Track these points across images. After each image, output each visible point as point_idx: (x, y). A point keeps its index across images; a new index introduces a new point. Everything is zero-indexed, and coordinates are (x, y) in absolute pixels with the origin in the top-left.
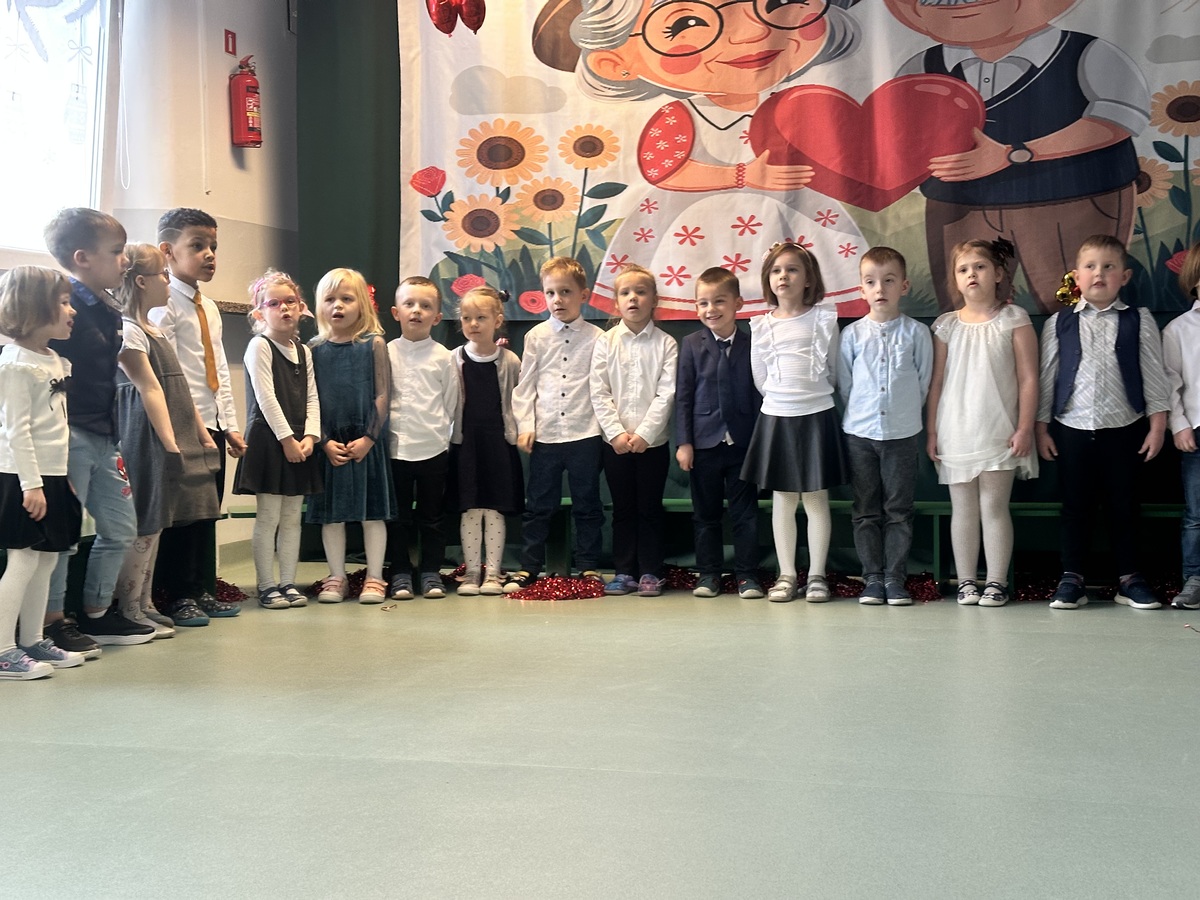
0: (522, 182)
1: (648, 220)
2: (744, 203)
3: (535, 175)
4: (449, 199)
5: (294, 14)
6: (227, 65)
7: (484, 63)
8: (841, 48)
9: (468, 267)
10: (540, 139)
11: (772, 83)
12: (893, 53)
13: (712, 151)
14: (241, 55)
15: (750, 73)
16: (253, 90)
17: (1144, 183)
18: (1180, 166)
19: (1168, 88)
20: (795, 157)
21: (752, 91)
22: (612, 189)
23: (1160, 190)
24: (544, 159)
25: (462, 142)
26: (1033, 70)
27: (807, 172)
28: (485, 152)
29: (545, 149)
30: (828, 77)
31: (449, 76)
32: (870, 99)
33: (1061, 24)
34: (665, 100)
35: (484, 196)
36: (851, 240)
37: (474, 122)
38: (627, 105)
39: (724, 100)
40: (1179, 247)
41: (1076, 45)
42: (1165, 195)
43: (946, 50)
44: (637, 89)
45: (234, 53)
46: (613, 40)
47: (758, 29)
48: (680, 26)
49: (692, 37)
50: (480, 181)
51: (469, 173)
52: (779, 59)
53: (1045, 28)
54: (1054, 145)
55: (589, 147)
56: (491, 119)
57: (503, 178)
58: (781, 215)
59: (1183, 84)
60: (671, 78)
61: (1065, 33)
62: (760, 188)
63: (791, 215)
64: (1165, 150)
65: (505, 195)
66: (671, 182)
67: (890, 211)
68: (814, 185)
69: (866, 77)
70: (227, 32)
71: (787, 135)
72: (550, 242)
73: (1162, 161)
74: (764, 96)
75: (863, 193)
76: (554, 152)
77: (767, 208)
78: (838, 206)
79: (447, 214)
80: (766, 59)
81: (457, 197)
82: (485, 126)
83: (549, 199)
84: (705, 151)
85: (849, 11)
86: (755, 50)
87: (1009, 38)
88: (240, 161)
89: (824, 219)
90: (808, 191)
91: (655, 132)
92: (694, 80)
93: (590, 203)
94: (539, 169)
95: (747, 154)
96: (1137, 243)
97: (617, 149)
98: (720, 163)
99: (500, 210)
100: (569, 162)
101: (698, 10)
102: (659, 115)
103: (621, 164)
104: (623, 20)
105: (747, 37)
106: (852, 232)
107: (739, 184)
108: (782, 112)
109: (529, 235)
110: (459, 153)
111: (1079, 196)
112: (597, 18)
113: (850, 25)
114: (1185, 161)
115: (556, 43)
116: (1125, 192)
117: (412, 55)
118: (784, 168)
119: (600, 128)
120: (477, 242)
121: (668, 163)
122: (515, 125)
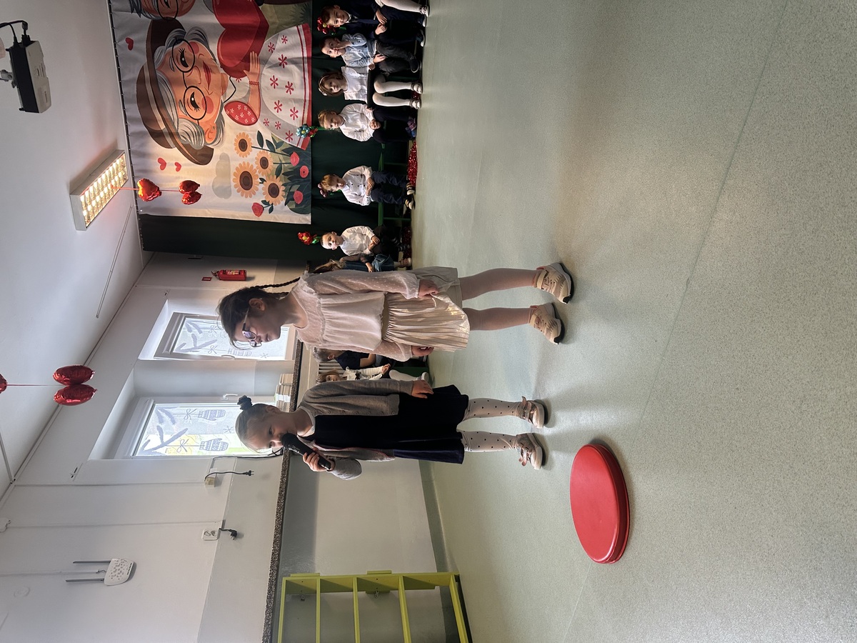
0: (257, 173)
1: (272, 123)
2: (265, 82)
3: (255, 168)
4: (264, 202)
5: (195, 256)
6: (215, 281)
7: (211, 185)
8: (202, 37)
9: (291, 197)
10: (240, 165)
11: (216, 67)
12: (204, 14)
13: (244, 94)
14: (211, 276)
15: (212, 75)
16: (225, 272)
20: (247, 59)
21: (220, 75)
22: (260, 136)
24: (248, 164)
25: (242, 195)
27: (253, 54)
28: (246, 187)
29: (244, 163)
30: (215, 43)
31: (217, 199)
34: (224, 112)
35: (263, 189)
36: (280, 38)
37: (234, 190)
38: (226, 128)
39: (224, 88)
44: (220, 125)
45: (211, 278)
46: (200, 133)
47: (195, 72)
48: (194, 105)
49: (199, 99)
50: (257, 190)
51: (254, 194)
52: (208, 63)
55: (243, 145)
56: (233, 184)
57: (256, 181)
58: (270, 67)
60: (215, 110)
62: (259, 75)
63: (270, 63)
65: (263, 180)
66: (257, 113)
67: (269, 20)
68: (258, 52)
69: (213, 25)
70: (203, 280)
71: (238, 62)
72: (281, 164)
74: (222, 71)
75: (261, 32)
76: (245, 159)
77: (267, 73)
78: (267, 42)
79: (270, 204)
80: (207, 69)
81: (264, 199)
82: (236, 186)
83: (264, 163)
84: (244, 98)
85: (187, 31)
86: (203, 74)
88: (252, 278)
89: (272, 49)
90: (260, 55)
91: (237, 118)
92: (216, 100)
93: (265, 147)
94: (252, 166)
95: (245, 80)
97: (244, 134)
98: (249, 91)
99: (269, 183)
100: (249, 154)
101: (188, 96)
102: (230, 115)
103: (250, 132)
104: (193, 128)
105: (198, 76)
106: (277, 37)
107: (258, 84)
108: (229, 64)
109: (278, 172)
110: (246, 197)
112: (192, 139)
113: (194, 31)
115: (202, 155)
117: (209, 213)
118: (251, 64)
119: (235, 140)
120: (281, 193)
121: (249, 113)
122: (235, 174)
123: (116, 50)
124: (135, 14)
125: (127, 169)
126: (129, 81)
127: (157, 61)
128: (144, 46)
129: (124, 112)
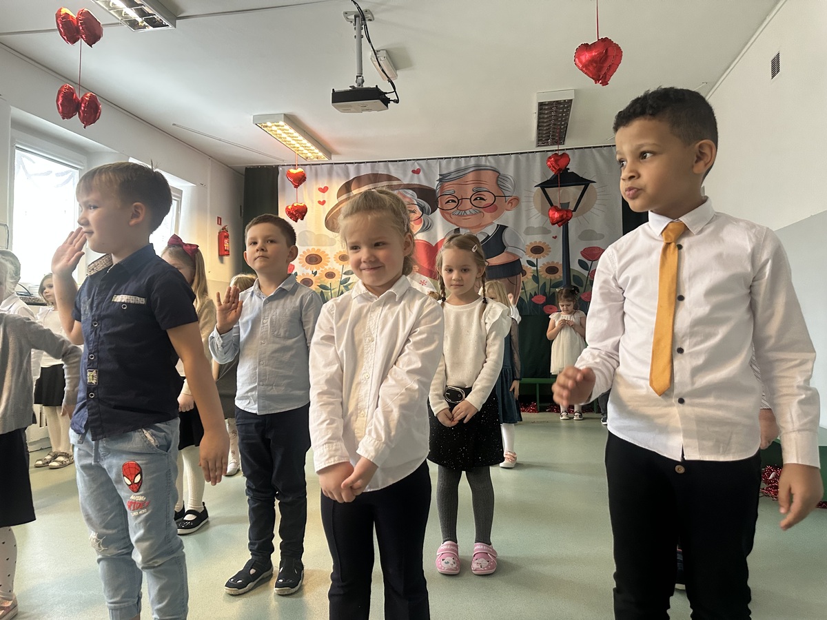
0: (321, 269)
3: (326, 267)
5: (243, 211)
6: (218, 228)
7: (308, 229)
8: (427, 228)
10: (328, 255)
12: (444, 230)
14: (223, 225)
16: (227, 237)
17: (524, 273)
18: (535, 268)
19: (531, 243)
23: (529, 276)
24: (329, 262)
26: (488, 236)
28: (307, 259)
29: (329, 258)
30: (423, 237)
32: (437, 244)
33: (497, 222)
35: (308, 274)
37: (304, 249)
40: (535, 294)
41: (501, 229)
42: (531, 277)
43: (461, 229)
45: (220, 224)
50: (307, 269)
51: (303, 266)
53: (492, 223)
54: (495, 261)
55: (343, 258)
56: (310, 248)
57: (314, 268)
59: (535, 242)
61: (498, 225)
64: (530, 263)
65: (315, 273)
68: (419, 272)
69: (435, 237)
70: (218, 218)
72: (331, 290)
73: (529, 266)
76: (332, 260)
78: (427, 279)
82: (308, 250)
83: (330, 275)
85: (430, 216)
87: (480, 226)
88: (222, 261)
89: (422, 283)
90: (418, 274)
93: (344, 277)
94: (327, 265)
96: (522, 293)
99: (313, 279)
100: (337, 263)
106: (432, 287)
109: (323, 287)
111: (504, 277)
113: (430, 221)
114: (537, 266)
115: (333, 223)
116: (518, 276)
122: (319, 250)
123: (411, 160)
124: (438, 177)
125: (316, 161)
126: (388, 169)
127: (405, 192)
128: (416, 182)
129: (364, 163)
